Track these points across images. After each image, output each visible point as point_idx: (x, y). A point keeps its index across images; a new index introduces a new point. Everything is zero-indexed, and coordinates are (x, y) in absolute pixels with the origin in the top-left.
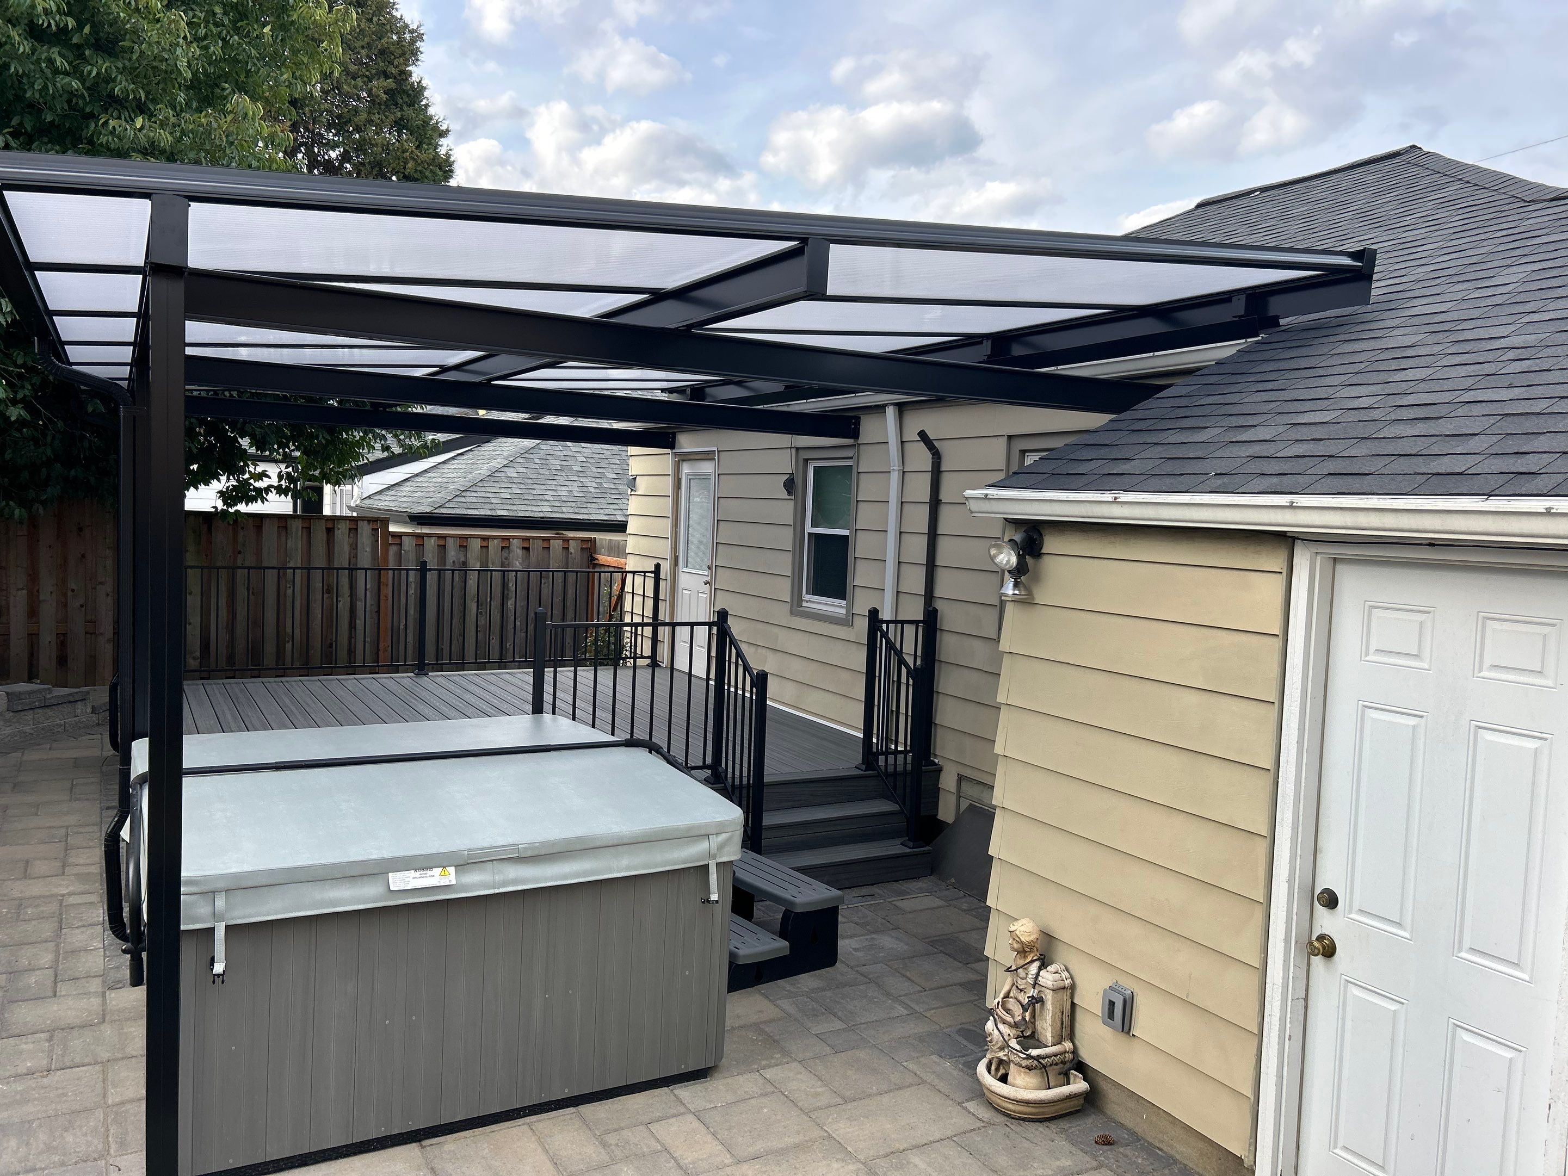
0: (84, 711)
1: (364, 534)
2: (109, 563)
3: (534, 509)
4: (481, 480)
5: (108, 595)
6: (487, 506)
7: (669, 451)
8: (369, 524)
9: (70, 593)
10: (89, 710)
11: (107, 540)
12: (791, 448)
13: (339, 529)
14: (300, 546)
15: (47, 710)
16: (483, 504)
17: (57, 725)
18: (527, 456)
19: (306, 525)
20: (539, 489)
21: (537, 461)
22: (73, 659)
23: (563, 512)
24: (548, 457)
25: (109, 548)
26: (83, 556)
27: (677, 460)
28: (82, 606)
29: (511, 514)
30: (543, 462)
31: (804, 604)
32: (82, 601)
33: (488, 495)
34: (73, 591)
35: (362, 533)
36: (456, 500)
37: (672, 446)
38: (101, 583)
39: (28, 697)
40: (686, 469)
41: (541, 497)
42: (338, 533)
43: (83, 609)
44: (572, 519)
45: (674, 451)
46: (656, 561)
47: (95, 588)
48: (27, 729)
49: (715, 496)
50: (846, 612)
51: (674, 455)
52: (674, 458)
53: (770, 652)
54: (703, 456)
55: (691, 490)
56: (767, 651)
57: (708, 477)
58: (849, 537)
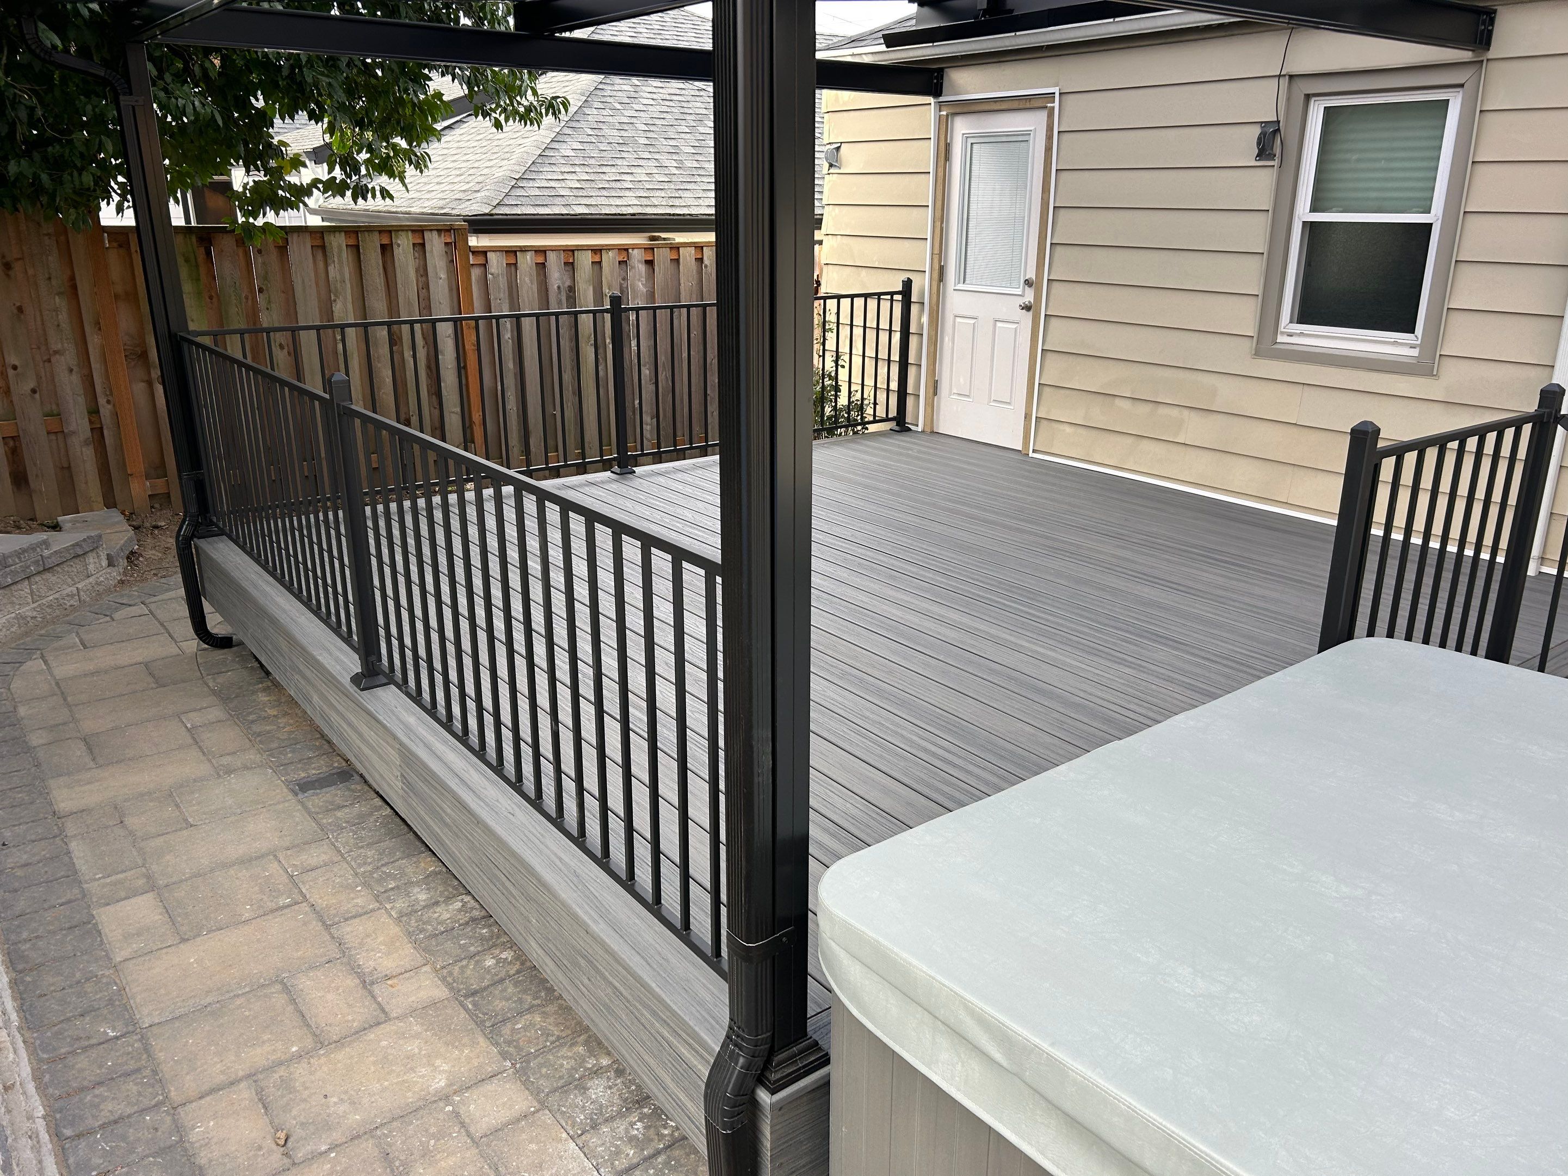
0: (98, 565)
1: (435, 252)
2: (63, 317)
3: (618, 202)
4: (533, 163)
5: (71, 370)
6: (558, 201)
7: (930, 100)
8: (440, 235)
9: (11, 372)
10: (104, 563)
11: (54, 282)
12: (1280, 76)
13: (399, 245)
14: (347, 276)
15: (47, 575)
16: (551, 198)
17: (68, 595)
18: (574, 124)
19: (352, 242)
20: (611, 174)
21: (590, 132)
22: (37, 476)
23: (655, 206)
24: (601, 125)
25: (59, 294)
26: (20, 309)
27: (944, 113)
28: (34, 391)
29: (593, 210)
30: (596, 132)
31: (1280, 339)
32: (32, 384)
33: (553, 184)
34: (15, 368)
35: (432, 251)
36: (514, 193)
37: (936, 91)
38: (56, 352)
39: (17, 561)
40: (962, 127)
41: (618, 185)
42: (398, 252)
43: (37, 396)
44: (670, 215)
45: (941, 99)
46: (904, 276)
47: (49, 361)
48: (27, 611)
49: (1048, 170)
50: (1415, 353)
51: (940, 105)
52: (940, 111)
53: (1193, 414)
54: (1015, 105)
55: (974, 162)
56: (1186, 412)
57: (1021, 139)
58: (1430, 226)
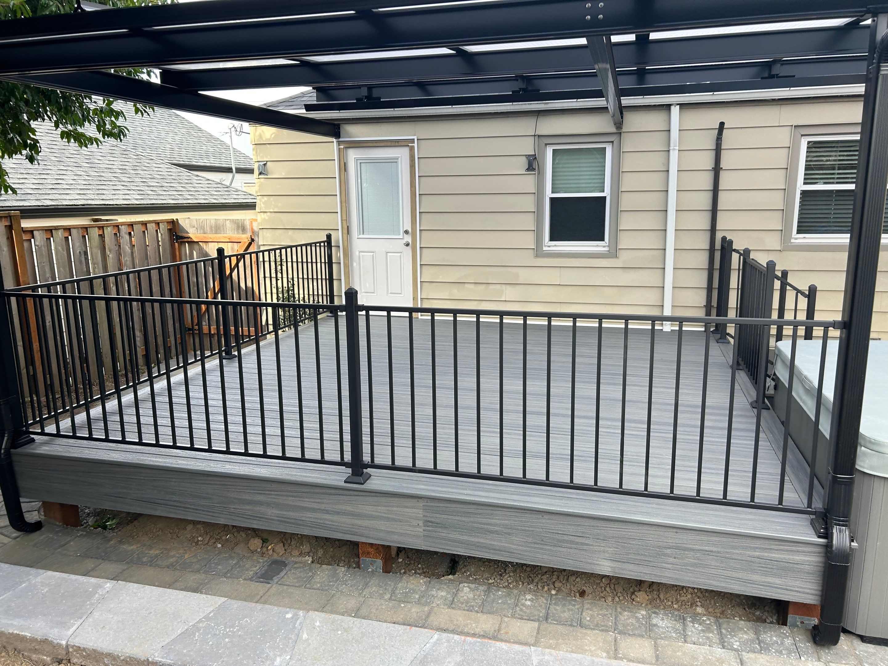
7: (334, 140)
12: (535, 136)
27: (342, 147)
31: (545, 249)
37: (336, 135)
40: (353, 155)
41: (61, 187)
45: (340, 140)
49: (413, 176)
50: (607, 249)
51: (339, 143)
52: (339, 145)
53: (508, 286)
54: (389, 144)
55: (362, 172)
56: (504, 286)
57: (394, 161)
58: (605, 198)
